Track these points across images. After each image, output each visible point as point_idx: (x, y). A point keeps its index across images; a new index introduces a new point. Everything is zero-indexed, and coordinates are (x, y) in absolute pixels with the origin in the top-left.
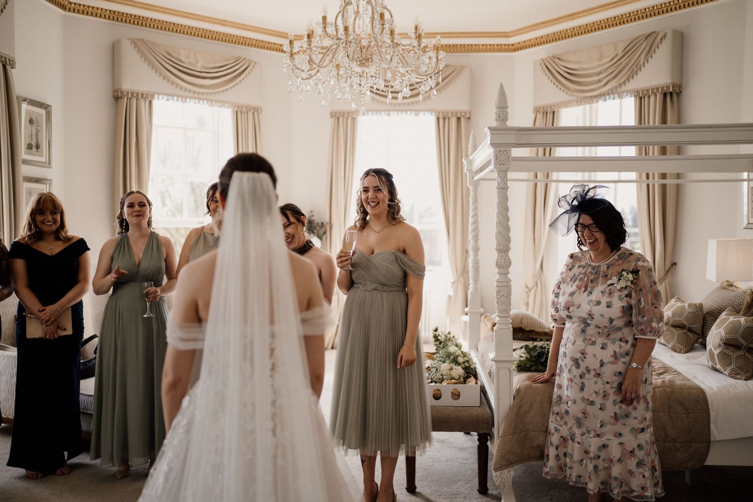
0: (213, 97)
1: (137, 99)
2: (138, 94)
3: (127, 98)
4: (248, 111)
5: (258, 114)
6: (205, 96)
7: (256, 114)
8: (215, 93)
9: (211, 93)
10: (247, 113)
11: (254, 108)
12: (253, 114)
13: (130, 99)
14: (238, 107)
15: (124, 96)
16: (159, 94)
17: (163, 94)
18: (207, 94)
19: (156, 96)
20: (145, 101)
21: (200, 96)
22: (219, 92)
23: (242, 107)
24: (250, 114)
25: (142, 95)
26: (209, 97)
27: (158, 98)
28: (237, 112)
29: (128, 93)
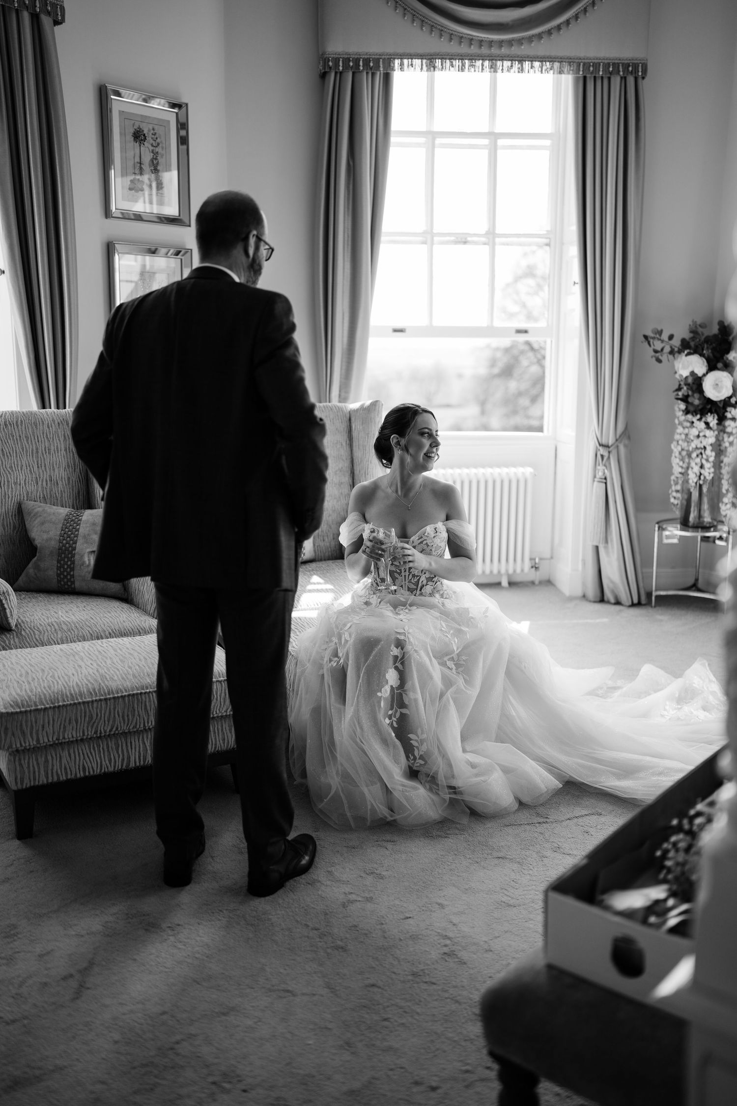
0: (524, 50)
1: (354, 73)
2: (356, 61)
3: (336, 73)
4: (611, 73)
5: (636, 79)
6: (504, 51)
7: (631, 80)
8: (530, 39)
9: (520, 41)
10: (609, 79)
11: (626, 66)
12: (624, 79)
13: (341, 73)
14: (586, 66)
15: (330, 68)
16: (402, 57)
17: (411, 56)
18: (510, 43)
19: (397, 62)
20: (373, 75)
21: (494, 51)
22: (540, 36)
23: (596, 66)
24: (616, 81)
25: (367, 62)
26: (515, 50)
27: (402, 64)
28: (585, 78)
29: (336, 61)
